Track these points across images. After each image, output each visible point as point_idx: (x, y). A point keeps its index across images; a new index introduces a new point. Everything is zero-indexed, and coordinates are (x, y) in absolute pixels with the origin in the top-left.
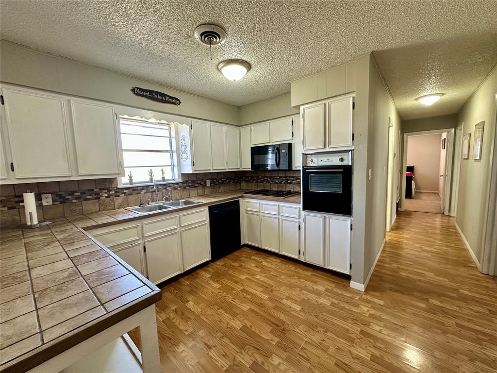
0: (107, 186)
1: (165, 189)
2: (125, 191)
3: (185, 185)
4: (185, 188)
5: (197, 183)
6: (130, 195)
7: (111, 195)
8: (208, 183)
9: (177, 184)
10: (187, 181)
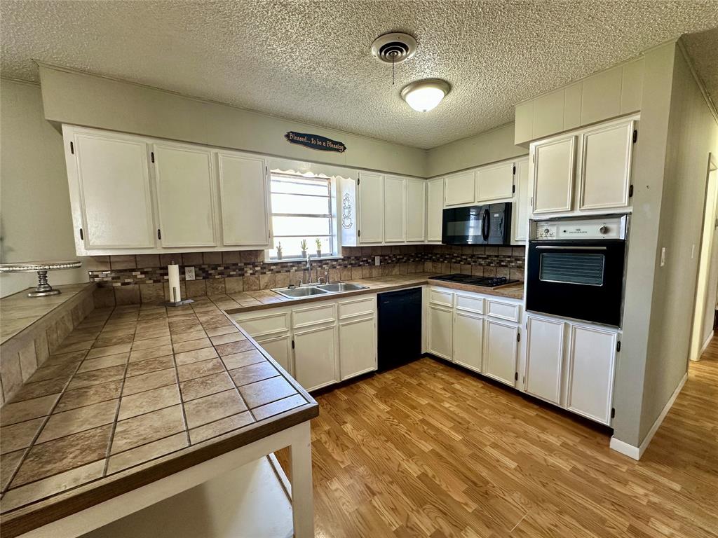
1: (321, 266)
2: (272, 268)
3: (346, 262)
4: (346, 267)
5: (363, 261)
6: (277, 272)
7: (257, 271)
8: (377, 261)
9: (336, 260)
10: (349, 258)
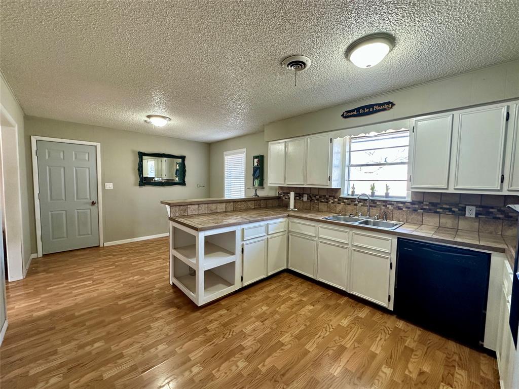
0: (334, 195)
3: (417, 206)
4: (416, 211)
6: (348, 204)
7: (335, 201)
8: (471, 212)
10: (420, 203)
